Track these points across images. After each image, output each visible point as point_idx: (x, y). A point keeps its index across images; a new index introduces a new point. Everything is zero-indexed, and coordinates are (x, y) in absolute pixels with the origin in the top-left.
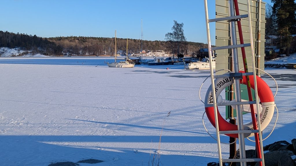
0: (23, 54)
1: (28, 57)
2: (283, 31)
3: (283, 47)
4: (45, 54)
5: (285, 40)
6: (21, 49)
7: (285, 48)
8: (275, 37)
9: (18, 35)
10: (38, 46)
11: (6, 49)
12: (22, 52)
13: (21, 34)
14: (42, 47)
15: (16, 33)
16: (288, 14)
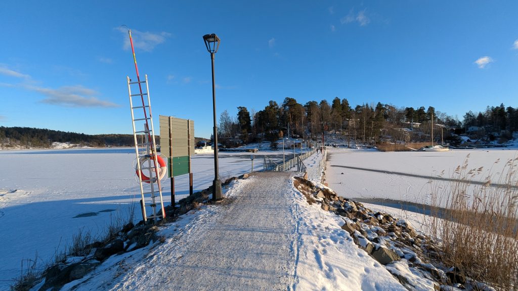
0: (72, 147)
1: (77, 148)
2: (243, 131)
3: (244, 140)
4: (91, 146)
5: (245, 136)
6: (71, 143)
7: (245, 141)
8: (240, 135)
9: (68, 133)
10: (85, 141)
11: (58, 143)
12: (71, 145)
13: (71, 133)
14: (88, 141)
15: (67, 132)
16: (246, 122)
